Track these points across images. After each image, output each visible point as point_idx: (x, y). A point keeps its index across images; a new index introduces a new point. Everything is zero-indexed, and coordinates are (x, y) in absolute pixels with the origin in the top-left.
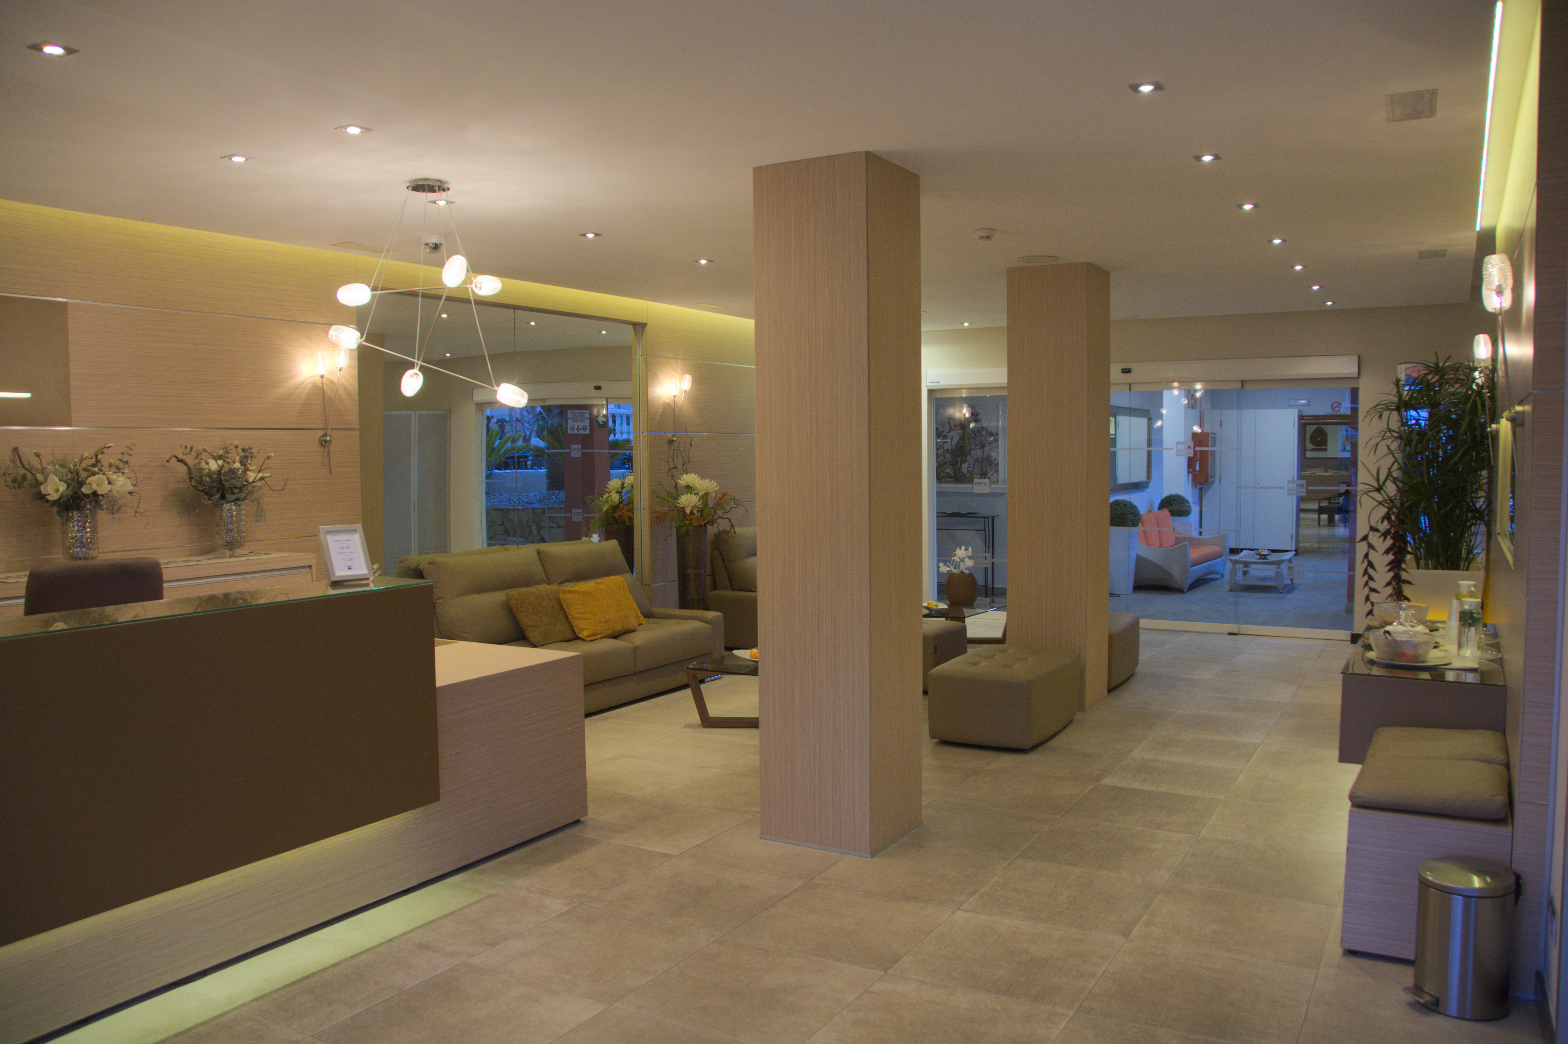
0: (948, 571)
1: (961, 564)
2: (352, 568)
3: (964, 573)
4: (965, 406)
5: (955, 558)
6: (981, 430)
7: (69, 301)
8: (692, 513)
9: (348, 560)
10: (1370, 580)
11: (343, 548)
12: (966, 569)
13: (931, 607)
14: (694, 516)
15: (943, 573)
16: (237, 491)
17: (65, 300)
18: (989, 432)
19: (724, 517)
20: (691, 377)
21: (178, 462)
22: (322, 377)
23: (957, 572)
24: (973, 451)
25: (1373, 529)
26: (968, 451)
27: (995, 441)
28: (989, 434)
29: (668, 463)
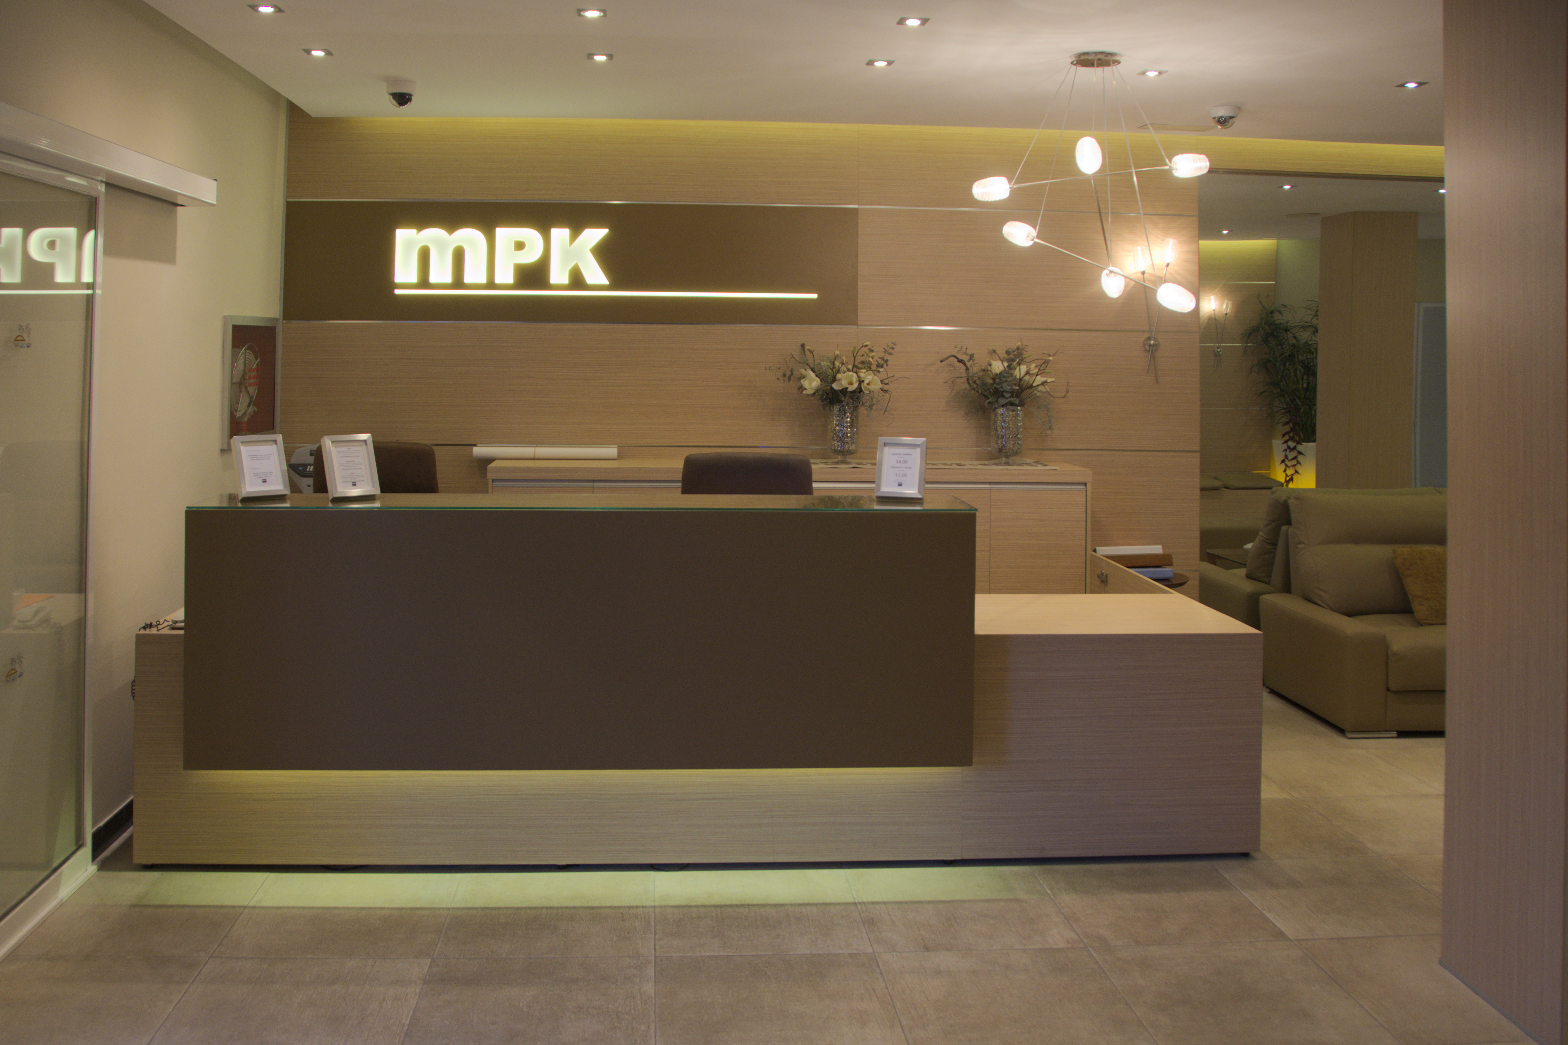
2: (903, 484)
7: (860, 207)
9: (901, 475)
11: (900, 462)
16: (1007, 395)
17: (856, 206)
21: (958, 363)
22: (1143, 273)
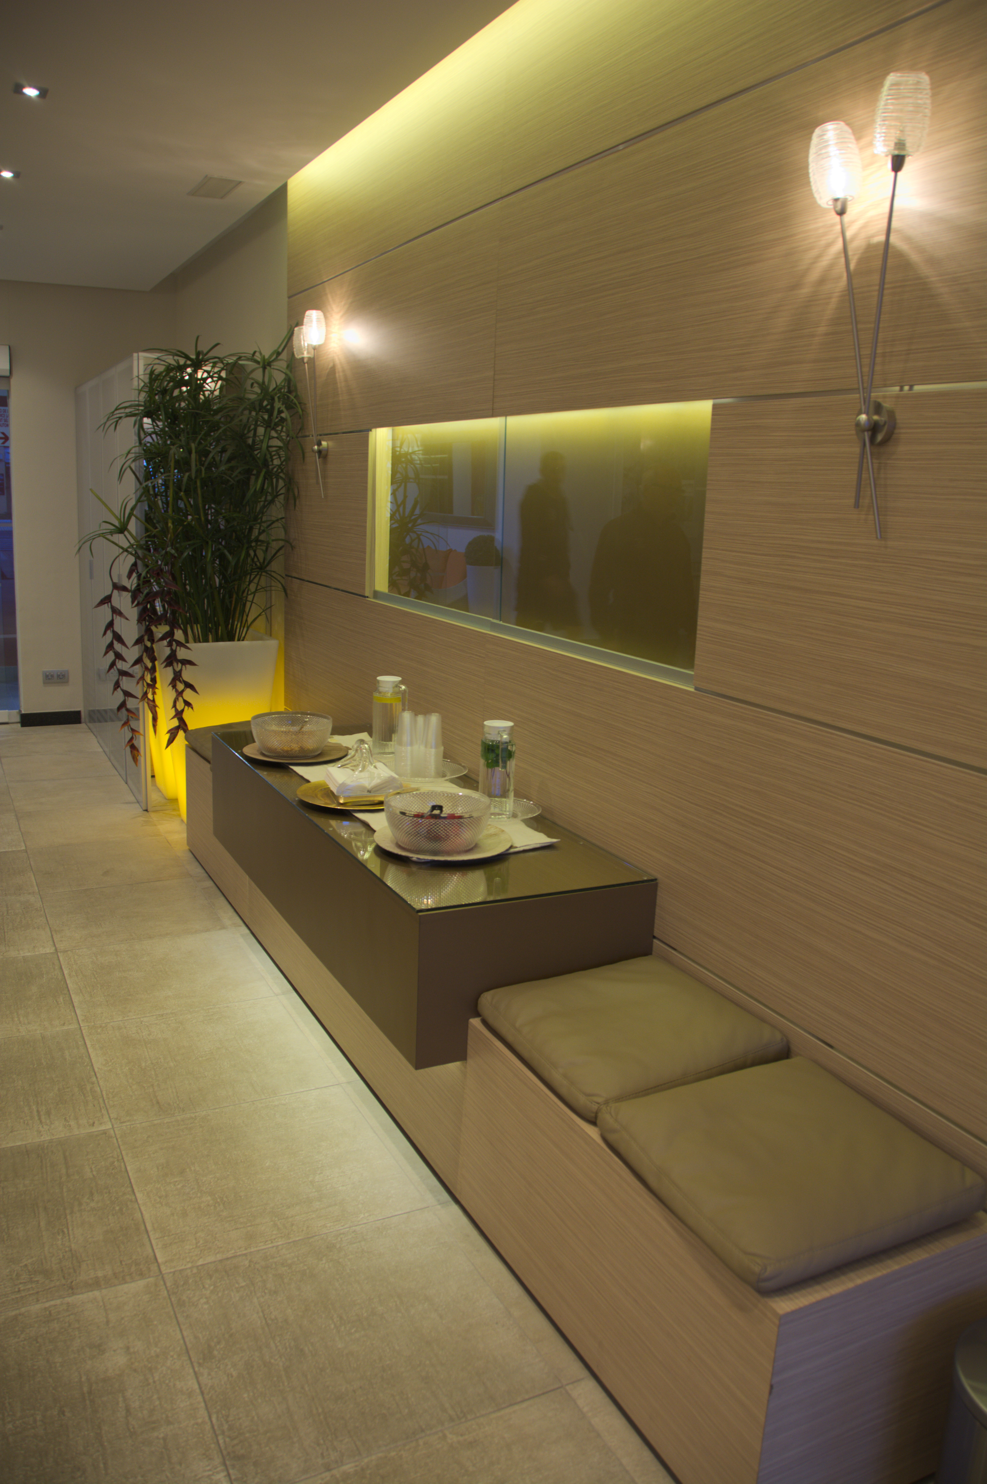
10: (117, 660)
25: (116, 587)
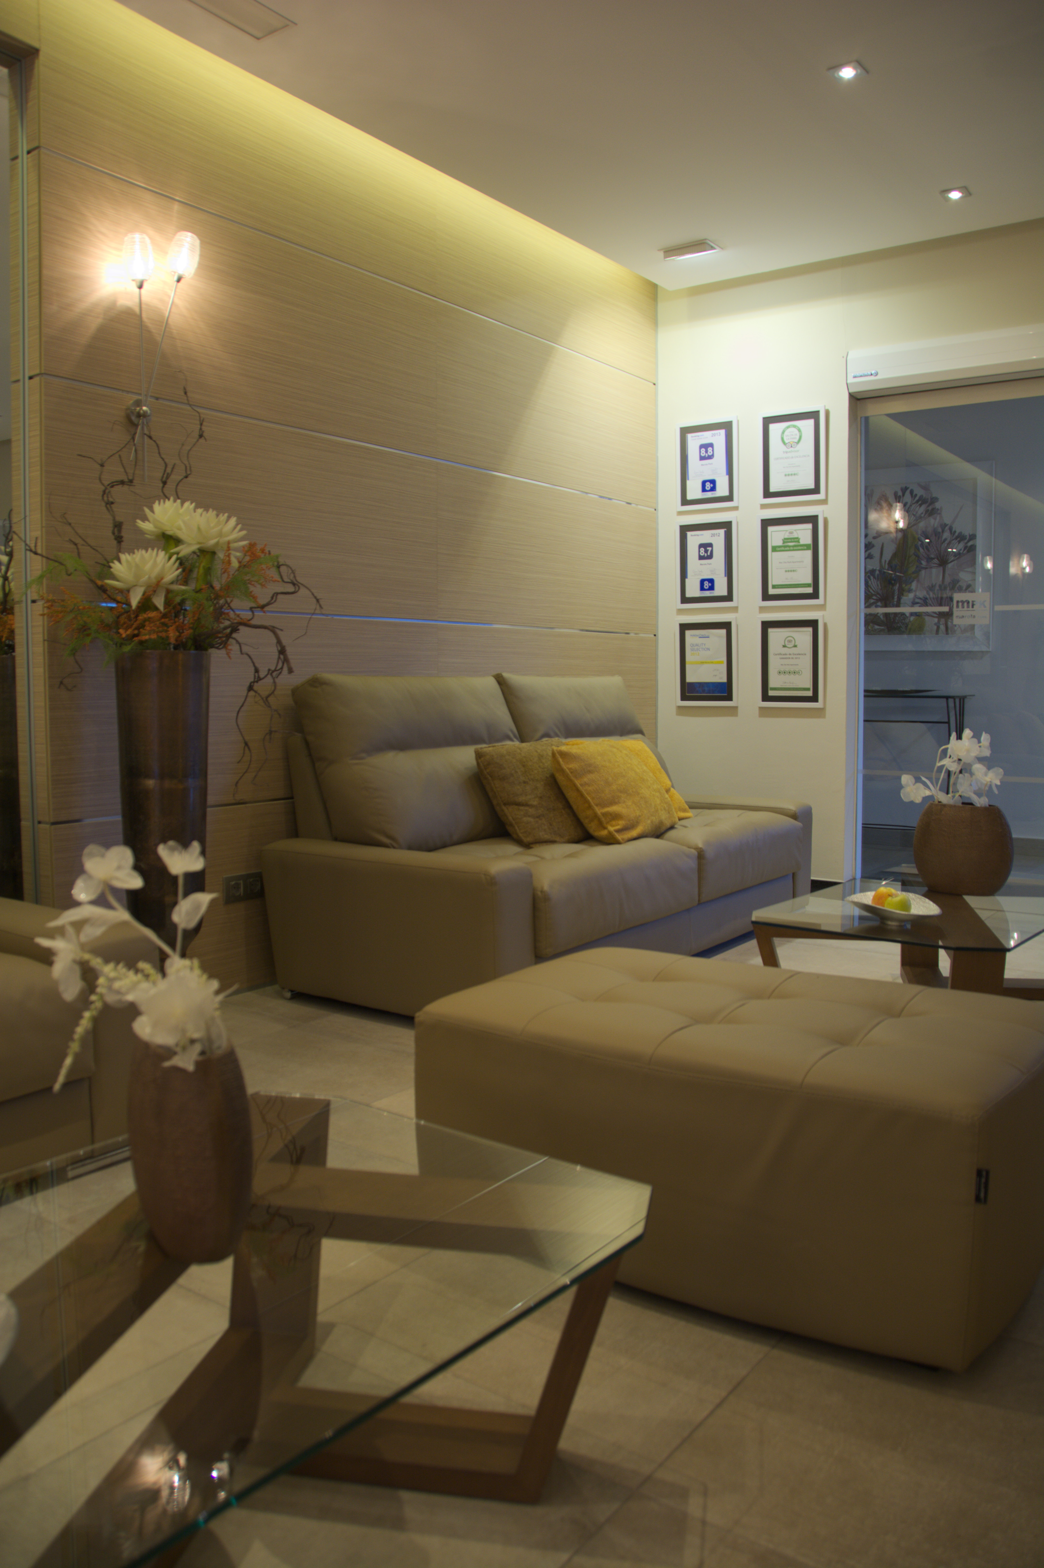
0: (925, 799)
1: (960, 780)
3: (971, 804)
4: (899, 506)
5: (946, 762)
6: (940, 530)
8: (146, 604)
12: (979, 794)
13: (887, 908)
14: (152, 614)
15: (912, 803)
18: (957, 534)
19: (253, 622)
20: (197, 242)
23: (951, 802)
24: (923, 572)
26: (913, 573)
27: (968, 551)
28: (956, 539)
29: (102, 465)
